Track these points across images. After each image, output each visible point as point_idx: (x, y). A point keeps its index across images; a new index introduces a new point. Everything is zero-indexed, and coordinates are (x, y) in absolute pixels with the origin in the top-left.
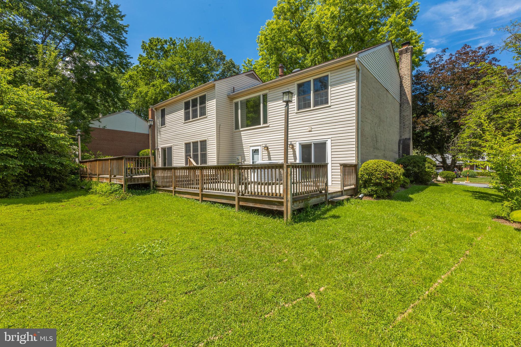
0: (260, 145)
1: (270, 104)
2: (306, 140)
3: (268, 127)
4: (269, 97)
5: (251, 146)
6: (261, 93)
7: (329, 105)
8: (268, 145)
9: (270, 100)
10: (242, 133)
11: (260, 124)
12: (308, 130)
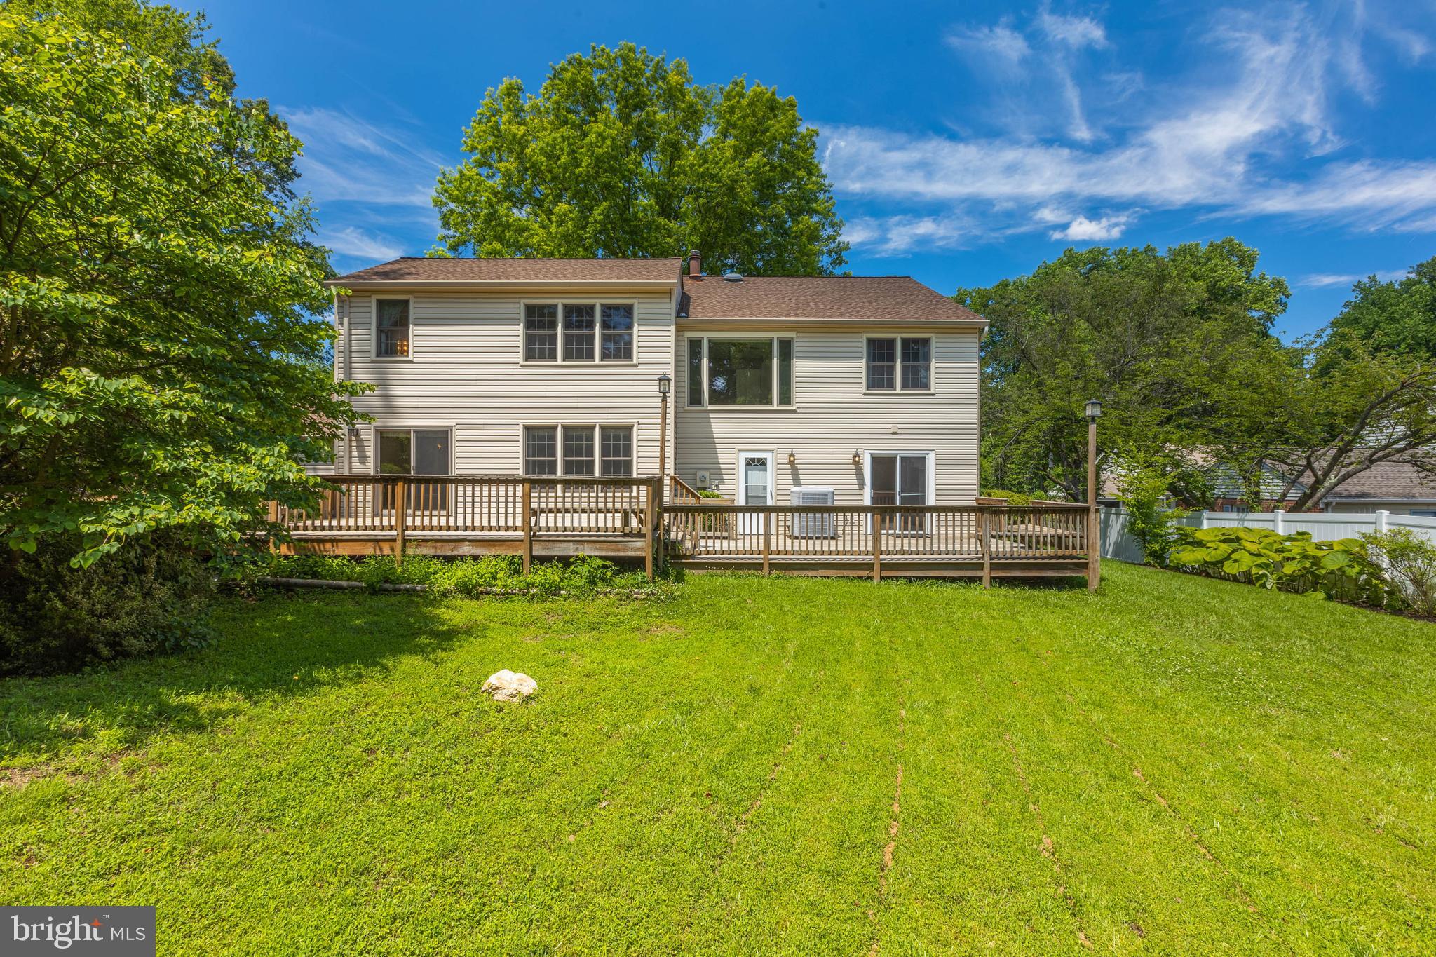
0: (771, 451)
1: (797, 365)
2: (884, 450)
3: (794, 411)
4: (796, 347)
5: (740, 451)
6: (776, 336)
7: (932, 391)
8: (794, 451)
9: (798, 354)
10: (711, 415)
11: (769, 402)
12: (890, 431)
